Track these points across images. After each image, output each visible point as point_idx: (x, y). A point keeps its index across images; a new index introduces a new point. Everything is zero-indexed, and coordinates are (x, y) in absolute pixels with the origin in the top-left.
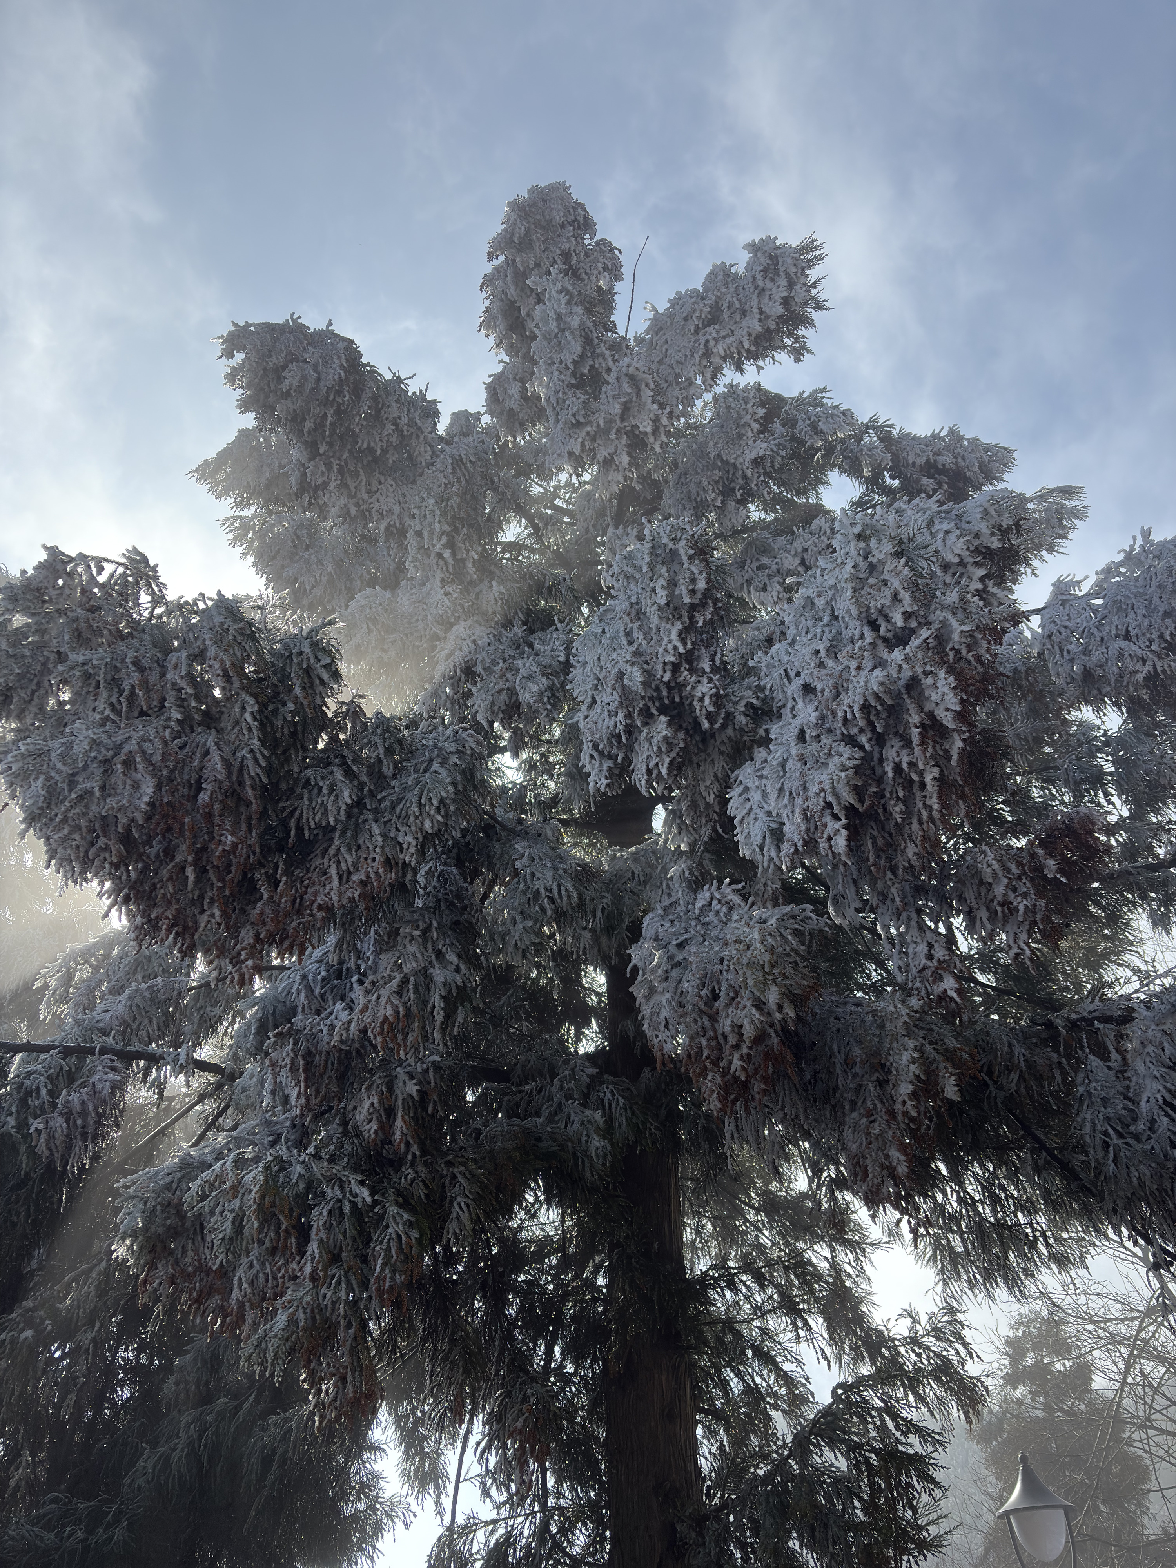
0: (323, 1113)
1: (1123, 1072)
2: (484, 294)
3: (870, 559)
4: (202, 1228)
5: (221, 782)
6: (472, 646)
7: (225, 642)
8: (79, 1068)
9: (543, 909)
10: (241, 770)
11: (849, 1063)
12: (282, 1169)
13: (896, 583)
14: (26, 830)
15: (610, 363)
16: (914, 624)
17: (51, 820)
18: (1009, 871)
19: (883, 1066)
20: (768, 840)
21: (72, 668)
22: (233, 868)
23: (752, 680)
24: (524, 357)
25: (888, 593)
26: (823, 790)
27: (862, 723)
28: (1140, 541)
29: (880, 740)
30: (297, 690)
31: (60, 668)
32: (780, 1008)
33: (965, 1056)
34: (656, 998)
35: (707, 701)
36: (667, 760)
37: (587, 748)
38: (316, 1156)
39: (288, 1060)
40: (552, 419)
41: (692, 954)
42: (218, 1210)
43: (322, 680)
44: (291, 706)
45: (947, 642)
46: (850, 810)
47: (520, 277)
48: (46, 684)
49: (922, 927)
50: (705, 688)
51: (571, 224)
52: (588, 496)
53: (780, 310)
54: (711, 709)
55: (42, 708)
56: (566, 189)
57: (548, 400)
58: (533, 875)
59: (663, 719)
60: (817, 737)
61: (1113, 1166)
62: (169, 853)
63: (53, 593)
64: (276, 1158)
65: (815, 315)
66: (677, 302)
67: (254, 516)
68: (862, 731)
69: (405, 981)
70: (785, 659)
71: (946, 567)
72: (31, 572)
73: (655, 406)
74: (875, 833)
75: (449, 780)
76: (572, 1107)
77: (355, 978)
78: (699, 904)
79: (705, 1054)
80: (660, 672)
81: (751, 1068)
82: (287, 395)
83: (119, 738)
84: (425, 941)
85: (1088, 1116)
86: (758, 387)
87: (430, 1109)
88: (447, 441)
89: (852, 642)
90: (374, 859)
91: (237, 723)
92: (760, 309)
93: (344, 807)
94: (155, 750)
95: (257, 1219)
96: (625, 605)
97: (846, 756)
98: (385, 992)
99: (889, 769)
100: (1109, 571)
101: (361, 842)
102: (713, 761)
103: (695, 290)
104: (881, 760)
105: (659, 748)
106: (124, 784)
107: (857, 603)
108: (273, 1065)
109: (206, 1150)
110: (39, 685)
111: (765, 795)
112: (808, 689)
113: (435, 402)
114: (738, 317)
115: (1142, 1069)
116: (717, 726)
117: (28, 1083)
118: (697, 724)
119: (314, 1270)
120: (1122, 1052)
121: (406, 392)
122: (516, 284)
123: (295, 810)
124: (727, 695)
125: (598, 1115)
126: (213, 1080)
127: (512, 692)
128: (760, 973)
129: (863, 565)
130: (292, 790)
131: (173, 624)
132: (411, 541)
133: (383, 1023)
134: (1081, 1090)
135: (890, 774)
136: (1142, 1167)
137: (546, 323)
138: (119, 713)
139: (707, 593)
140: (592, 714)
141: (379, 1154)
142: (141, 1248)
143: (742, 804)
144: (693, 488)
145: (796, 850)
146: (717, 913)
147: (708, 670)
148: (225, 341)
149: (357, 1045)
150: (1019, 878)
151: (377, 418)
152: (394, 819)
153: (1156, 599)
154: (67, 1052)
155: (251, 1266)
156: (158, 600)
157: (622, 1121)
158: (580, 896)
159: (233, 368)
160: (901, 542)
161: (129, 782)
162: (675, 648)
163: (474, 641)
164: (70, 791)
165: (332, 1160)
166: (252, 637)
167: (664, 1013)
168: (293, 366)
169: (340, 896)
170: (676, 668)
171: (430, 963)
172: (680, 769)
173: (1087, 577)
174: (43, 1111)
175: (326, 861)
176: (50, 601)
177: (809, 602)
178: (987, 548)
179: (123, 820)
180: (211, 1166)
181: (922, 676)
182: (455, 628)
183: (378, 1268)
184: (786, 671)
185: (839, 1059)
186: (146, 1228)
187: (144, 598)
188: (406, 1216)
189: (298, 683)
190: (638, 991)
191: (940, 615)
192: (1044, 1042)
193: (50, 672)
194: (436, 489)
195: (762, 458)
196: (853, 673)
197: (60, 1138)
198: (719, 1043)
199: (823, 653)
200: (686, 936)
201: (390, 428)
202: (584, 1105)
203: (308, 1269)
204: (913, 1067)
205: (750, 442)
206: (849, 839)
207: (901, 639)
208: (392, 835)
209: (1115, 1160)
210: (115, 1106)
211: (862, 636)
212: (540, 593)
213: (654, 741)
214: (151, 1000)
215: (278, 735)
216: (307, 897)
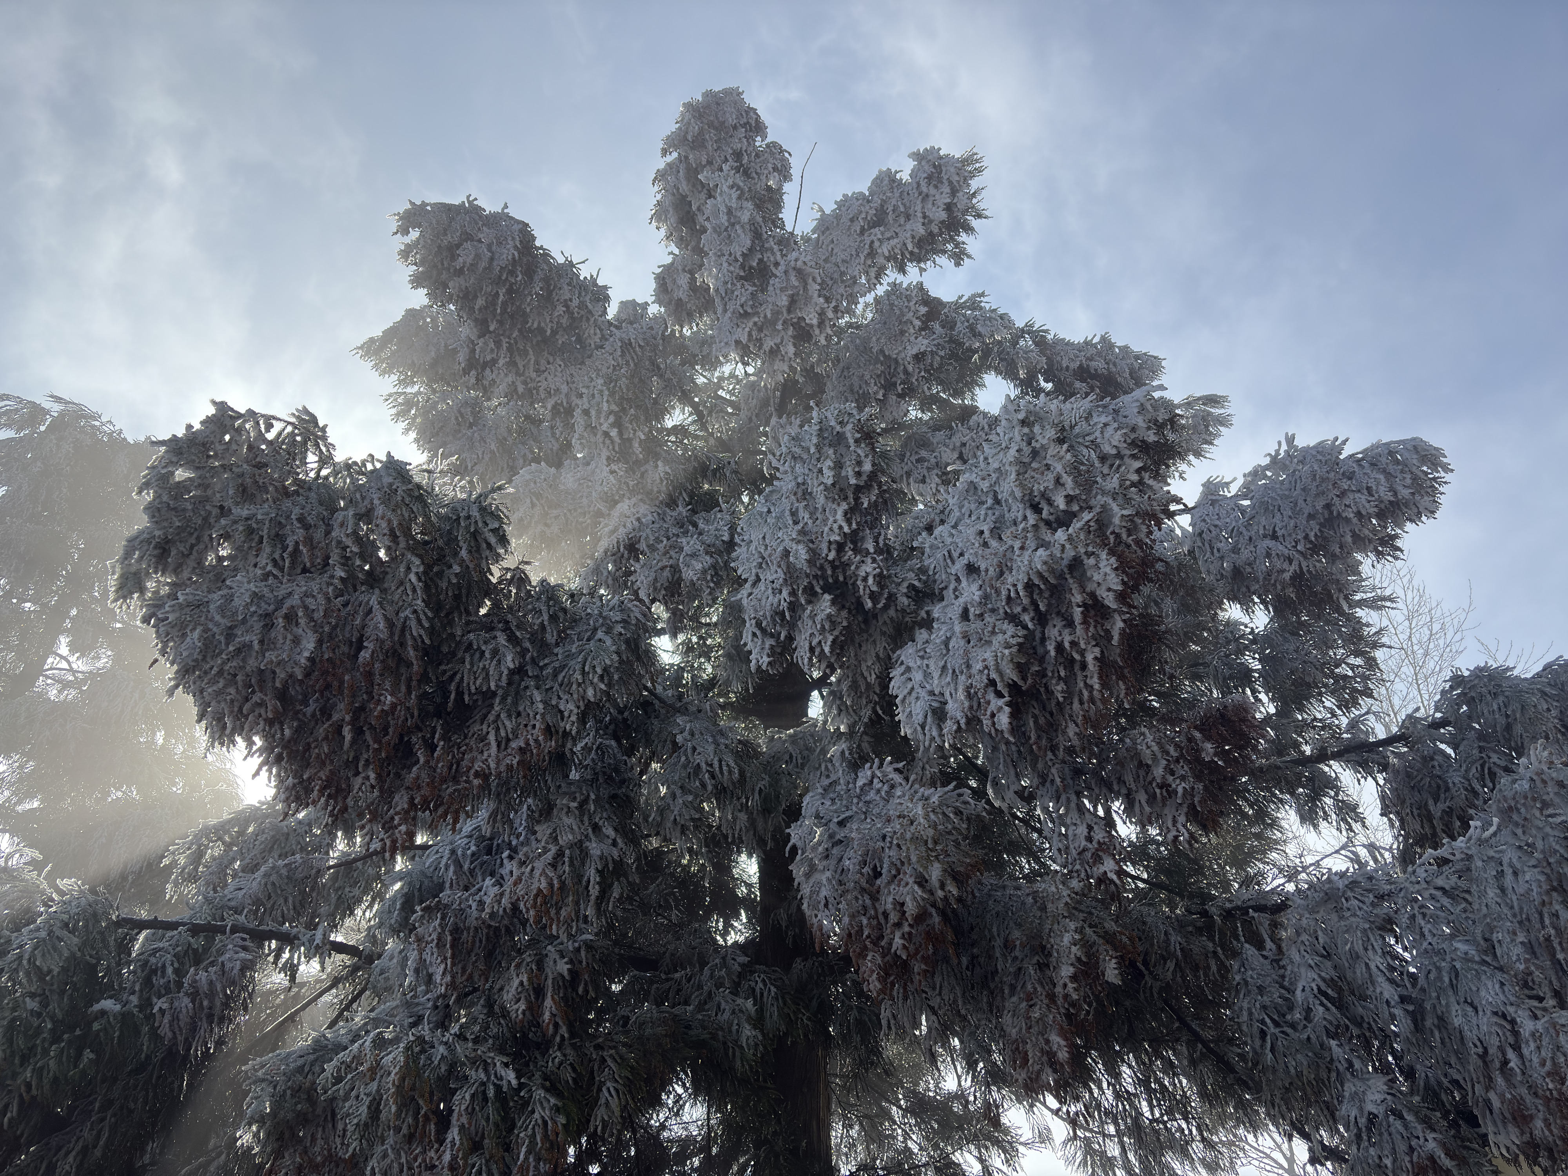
0: (467, 995)
1: (1277, 961)
2: (656, 188)
3: (1034, 444)
4: (334, 1114)
5: (383, 642)
6: (636, 524)
7: (393, 503)
8: (206, 949)
9: (704, 785)
10: (403, 630)
11: (1008, 946)
12: (423, 1051)
13: (1059, 467)
14: (176, 686)
15: (779, 257)
16: (1075, 508)
17: (206, 673)
18: (1168, 753)
19: (1043, 948)
20: (929, 719)
21: (235, 522)
22: (391, 730)
23: (914, 563)
24: (693, 250)
25: (1051, 477)
26: (986, 667)
27: (1026, 601)
28: (1284, 447)
29: (1042, 619)
30: (464, 553)
31: (223, 522)
32: (942, 886)
33: (1125, 939)
34: (817, 876)
35: (870, 580)
36: (830, 638)
37: (750, 627)
38: (461, 1036)
39: (434, 936)
40: (720, 310)
41: (853, 831)
42: (353, 1093)
43: (489, 546)
44: (457, 569)
45: (1107, 527)
46: (1013, 687)
47: (692, 173)
48: (206, 539)
49: (1081, 808)
50: (868, 567)
51: (744, 126)
52: (753, 386)
53: (943, 215)
54: (875, 588)
55: (200, 563)
56: (739, 94)
57: (717, 290)
58: (694, 749)
59: (827, 597)
60: (981, 616)
61: (1270, 1055)
62: (326, 712)
63: (220, 448)
64: (418, 1038)
65: (975, 223)
66: (844, 204)
67: (419, 393)
68: (1025, 610)
69: (560, 854)
70: (949, 540)
71: (1103, 458)
72: (197, 426)
73: (822, 300)
74: (1037, 712)
75: (614, 648)
76: (723, 997)
77: (506, 854)
78: (860, 783)
79: (866, 933)
80: (825, 551)
81: (912, 948)
82: (460, 272)
83: (281, 592)
84: (582, 815)
85: (1245, 1005)
86: (920, 287)
87: (580, 990)
88: (618, 324)
89: (1015, 524)
90: (534, 726)
91: (401, 583)
92: (924, 213)
93: (506, 672)
94: (318, 604)
95: (396, 1103)
96: (792, 485)
97: (1009, 633)
98: (539, 865)
99: (1051, 648)
100: (1256, 473)
101: (521, 708)
102: (874, 642)
103: (861, 193)
104: (1043, 639)
105: (823, 627)
106: (285, 638)
107: (1021, 485)
108: (419, 940)
109: (342, 1032)
110: (198, 539)
111: (927, 675)
112: (972, 569)
113: (606, 288)
114: (902, 220)
115: (1296, 957)
116: (880, 606)
117: (153, 960)
118: (860, 604)
119: (454, 1158)
120: (1277, 941)
121: (578, 276)
122: (688, 179)
123: (455, 674)
124: (889, 576)
125: (750, 1003)
126: (348, 963)
127: (675, 569)
128: (923, 849)
129: (1027, 450)
130: (453, 654)
131: (340, 484)
132: (578, 419)
133: (536, 896)
134: (1238, 978)
135: (1053, 653)
136: (1299, 1056)
137: (717, 217)
138: (282, 570)
139: (873, 476)
140: (755, 591)
141: (525, 1035)
142: (268, 1135)
143: (904, 683)
144: (855, 381)
145: (959, 727)
146: (878, 791)
147: (872, 550)
148: (401, 218)
149: (506, 922)
150: (1177, 761)
151: (548, 299)
152: (556, 687)
153: (1301, 502)
154: (195, 930)
155: (385, 1156)
156: (325, 459)
157: (773, 1012)
158: (742, 773)
159: (407, 245)
160: (1063, 429)
161: (289, 637)
162: (841, 527)
163: (638, 519)
164: (227, 645)
165: (476, 1041)
166: (420, 499)
167: (824, 892)
168: (468, 245)
169: (498, 763)
170: (840, 547)
171: (587, 836)
172: (842, 648)
173: (1235, 479)
174: (168, 991)
175: (485, 727)
176: (216, 456)
177: (973, 487)
178: (1143, 441)
179: (281, 675)
180: (346, 1048)
181: (1084, 557)
182: (619, 506)
183: (522, 1157)
184: (949, 552)
185: (998, 942)
186: (274, 1113)
187: (312, 458)
188: (553, 1101)
189: (465, 546)
190: (798, 870)
191: (1100, 500)
192: (1199, 930)
193: (210, 527)
194: (604, 370)
195: (923, 354)
196: (1017, 552)
197: (184, 1019)
198: (879, 923)
199: (987, 534)
200: (847, 814)
201: (561, 309)
202: (735, 993)
203: (447, 1157)
204: (1074, 949)
205: (912, 339)
206: (1012, 715)
207: (1064, 520)
208: (554, 703)
209: (1272, 1050)
210: (244, 988)
211: (1025, 518)
212: (704, 476)
213: (818, 619)
214: (288, 877)
215: (442, 597)
216: (464, 763)
